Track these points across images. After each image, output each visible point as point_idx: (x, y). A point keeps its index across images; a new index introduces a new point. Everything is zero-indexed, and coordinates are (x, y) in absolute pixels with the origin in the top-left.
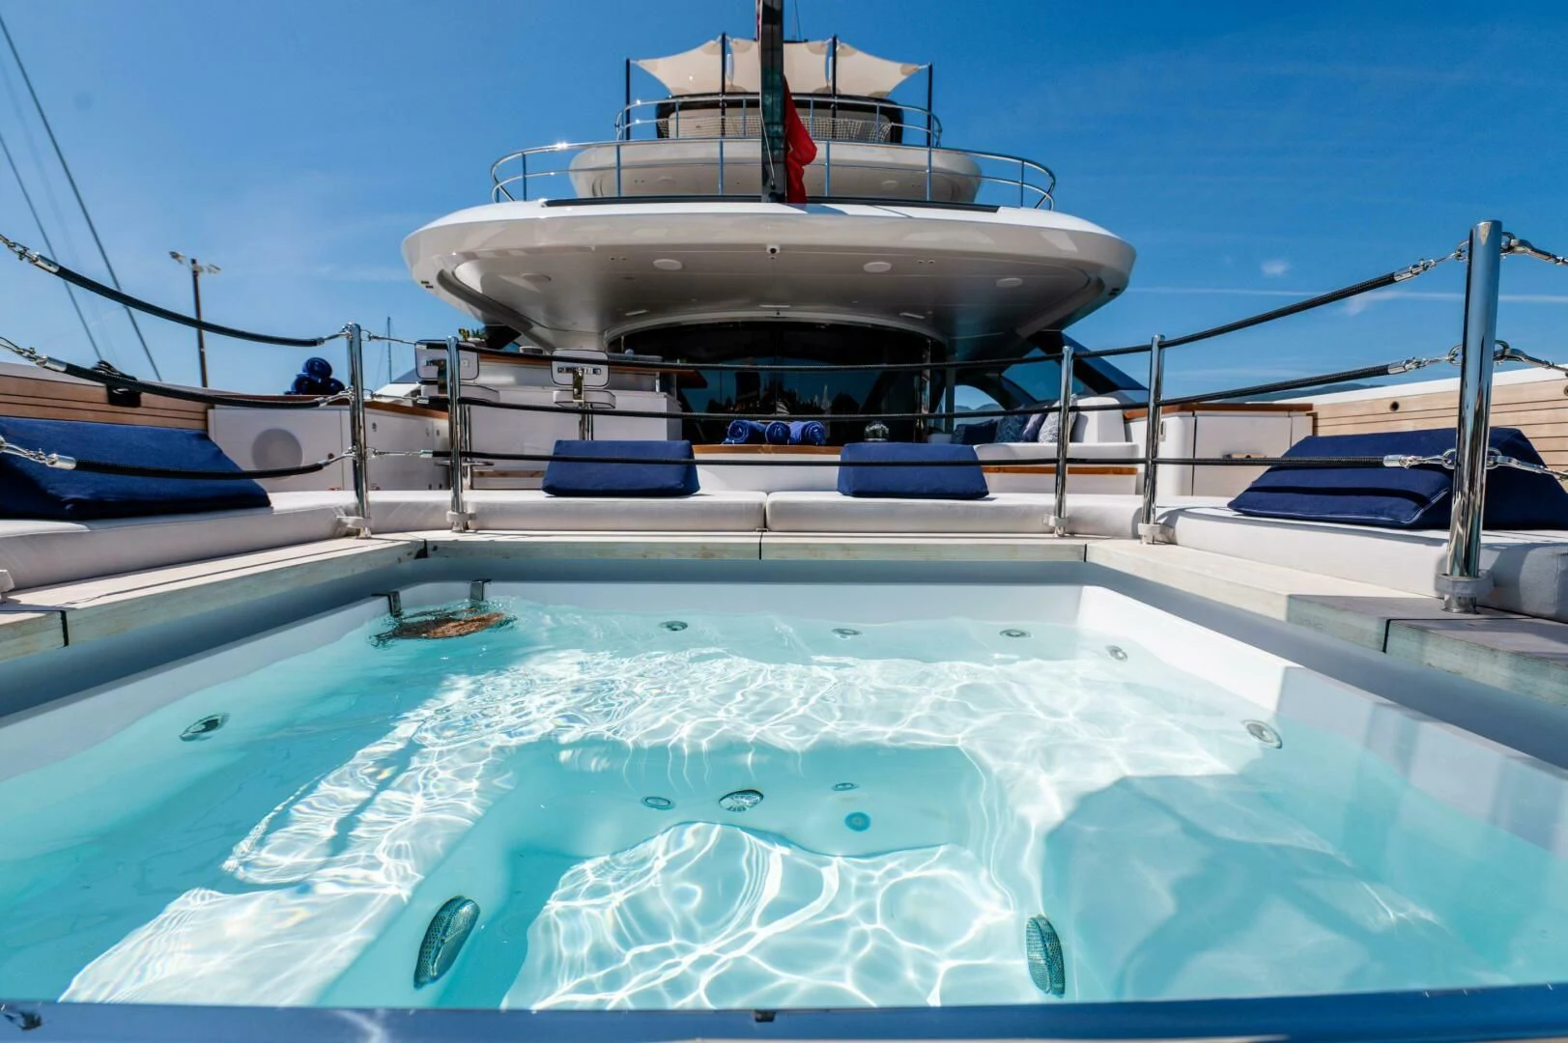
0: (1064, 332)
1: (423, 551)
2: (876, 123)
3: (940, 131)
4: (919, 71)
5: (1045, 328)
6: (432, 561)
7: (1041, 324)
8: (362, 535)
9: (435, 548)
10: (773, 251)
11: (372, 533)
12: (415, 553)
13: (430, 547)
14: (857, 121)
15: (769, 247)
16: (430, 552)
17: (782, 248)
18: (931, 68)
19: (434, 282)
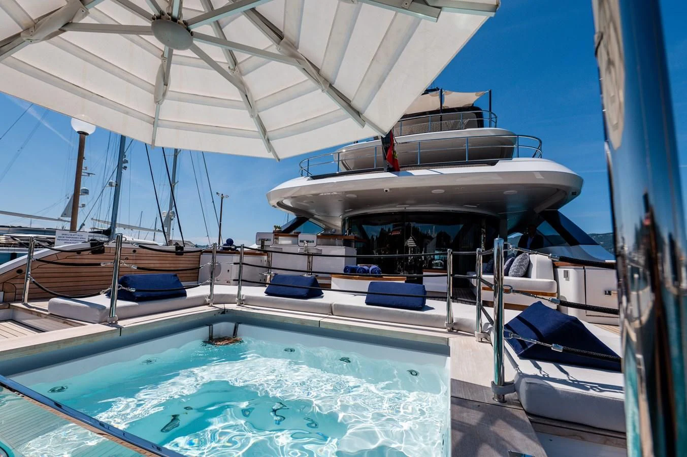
0: (558, 210)
1: (224, 311)
2: (461, 121)
3: (496, 117)
4: (485, 94)
5: (547, 209)
6: (226, 315)
7: (544, 207)
8: (210, 305)
9: (227, 311)
10: (386, 191)
11: (213, 304)
12: (221, 312)
13: (226, 311)
14: (452, 121)
15: (385, 190)
16: (226, 312)
17: (390, 189)
18: (490, 92)
19: (276, 206)
